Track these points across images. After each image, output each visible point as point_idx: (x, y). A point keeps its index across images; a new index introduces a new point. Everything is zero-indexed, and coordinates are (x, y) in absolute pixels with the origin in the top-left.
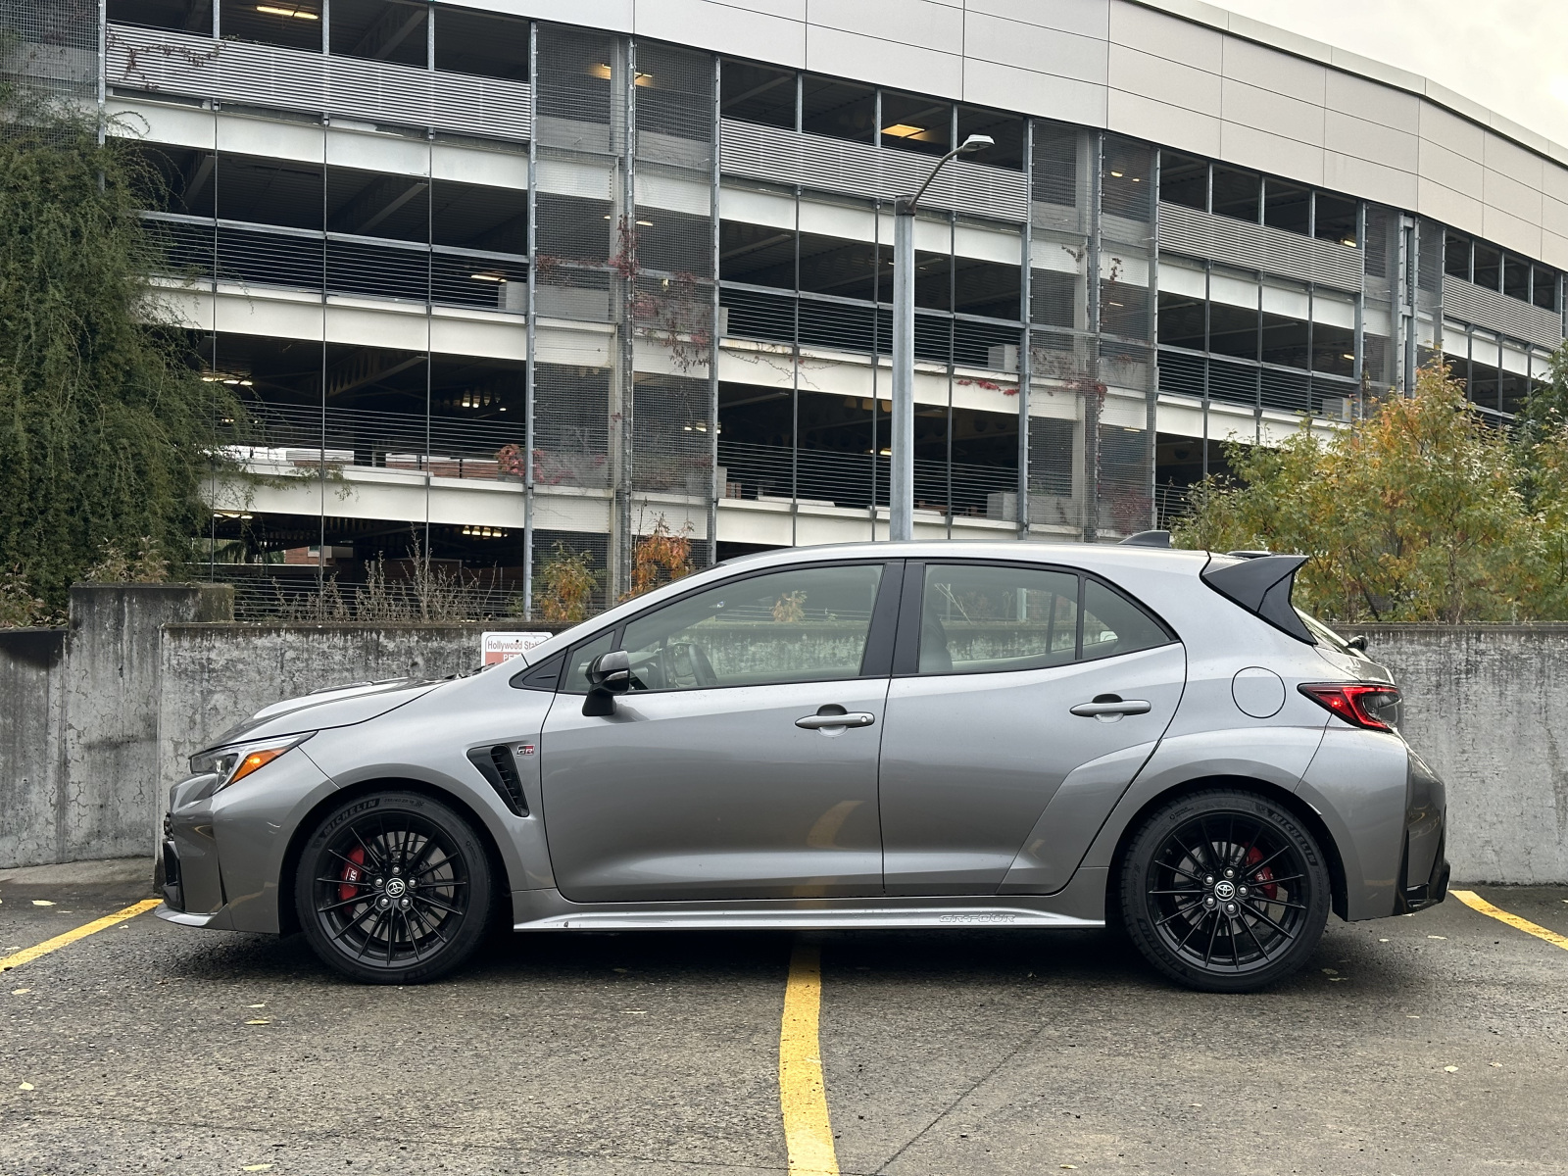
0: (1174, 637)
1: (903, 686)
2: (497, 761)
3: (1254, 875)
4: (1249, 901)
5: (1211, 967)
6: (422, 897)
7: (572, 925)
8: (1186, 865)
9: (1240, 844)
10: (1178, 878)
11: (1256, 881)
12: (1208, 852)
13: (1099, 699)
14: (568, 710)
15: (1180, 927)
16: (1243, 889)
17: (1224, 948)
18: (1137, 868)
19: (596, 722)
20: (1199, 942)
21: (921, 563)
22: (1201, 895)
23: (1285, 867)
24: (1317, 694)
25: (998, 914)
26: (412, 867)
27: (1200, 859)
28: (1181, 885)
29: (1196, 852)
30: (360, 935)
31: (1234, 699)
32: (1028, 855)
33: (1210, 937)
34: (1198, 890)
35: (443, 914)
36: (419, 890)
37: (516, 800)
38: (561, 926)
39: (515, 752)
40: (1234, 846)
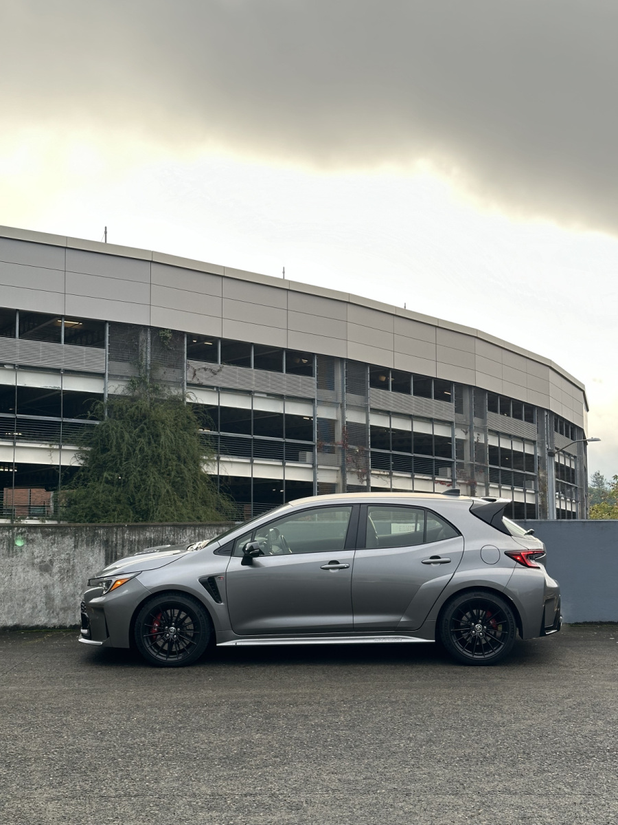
0: (460, 534)
1: (361, 553)
2: (210, 582)
3: (489, 622)
4: (487, 631)
5: (475, 656)
6: (181, 636)
7: (238, 644)
8: (464, 618)
9: (483, 610)
10: (462, 624)
11: (490, 624)
12: (472, 614)
13: (432, 558)
14: (234, 564)
15: (463, 642)
16: (485, 627)
17: (480, 649)
18: (446, 620)
19: (246, 568)
20: (470, 648)
21: (366, 506)
22: (470, 630)
23: (499, 617)
24: (511, 555)
25: (396, 638)
26: (179, 624)
27: (470, 616)
28: (463, 627)
29: (468, 614)
30: (156, 646)
31: (482, 558)
32: (408, 615)
33: (475, 646)
34: (469, 628)
35: (188, 643)
36: (181, 633)
37: (217, 598)
38: (234, 644)
39: (216, 579)
40: (481, 611)
